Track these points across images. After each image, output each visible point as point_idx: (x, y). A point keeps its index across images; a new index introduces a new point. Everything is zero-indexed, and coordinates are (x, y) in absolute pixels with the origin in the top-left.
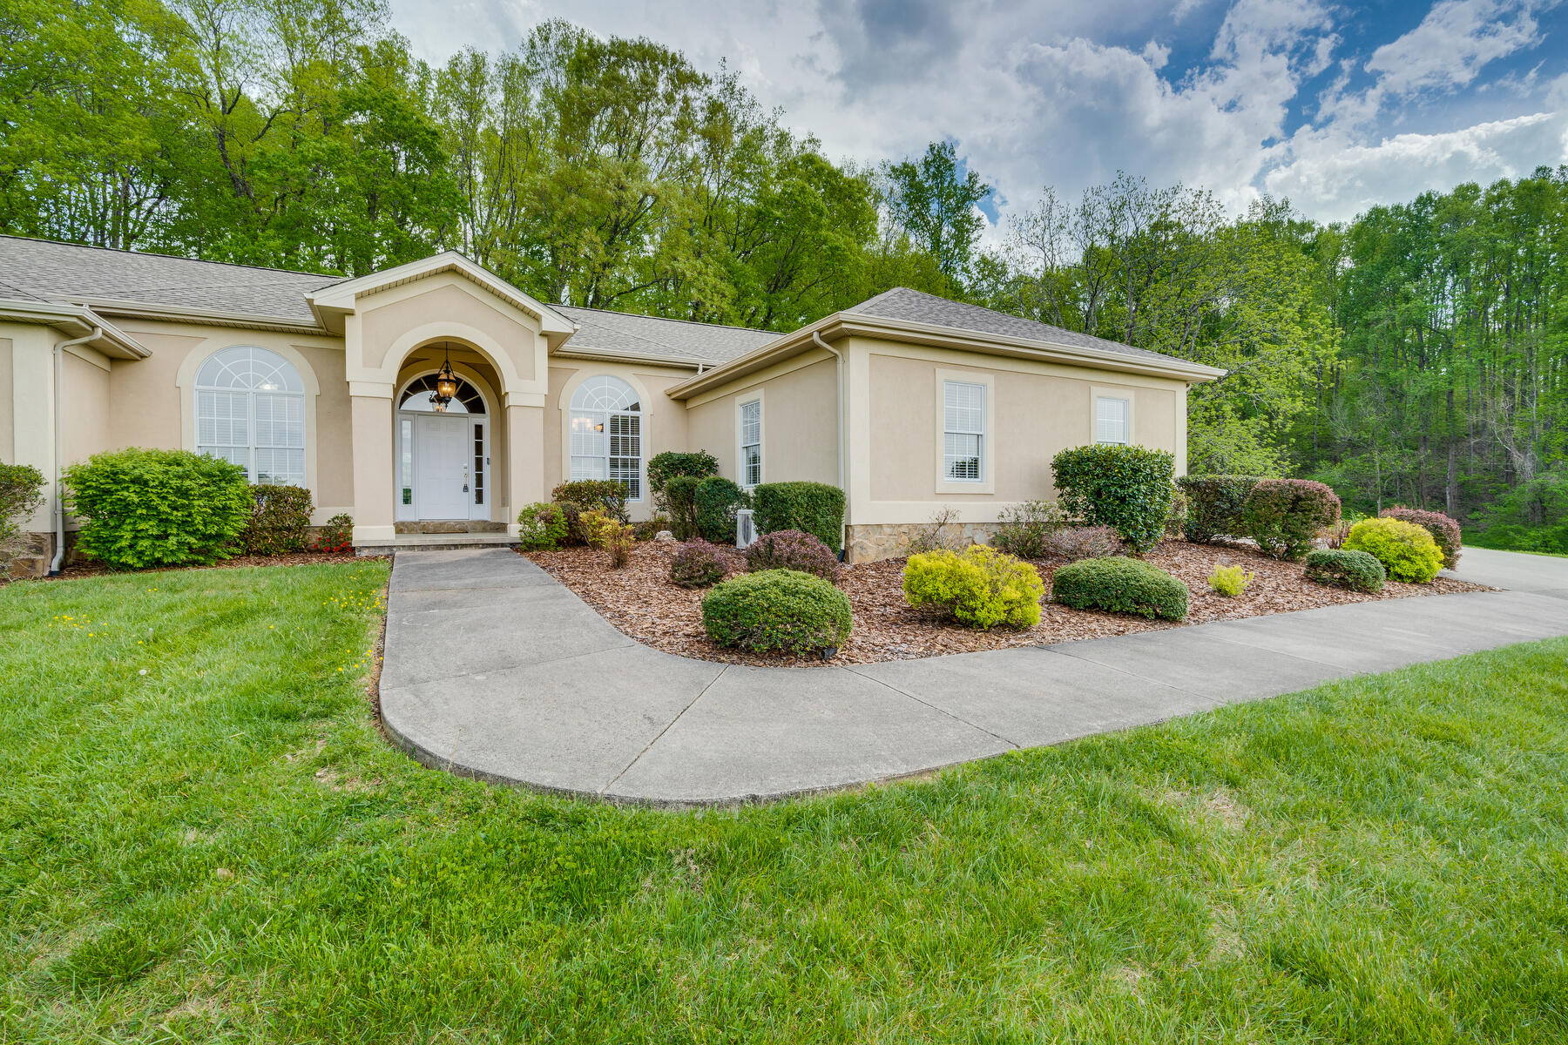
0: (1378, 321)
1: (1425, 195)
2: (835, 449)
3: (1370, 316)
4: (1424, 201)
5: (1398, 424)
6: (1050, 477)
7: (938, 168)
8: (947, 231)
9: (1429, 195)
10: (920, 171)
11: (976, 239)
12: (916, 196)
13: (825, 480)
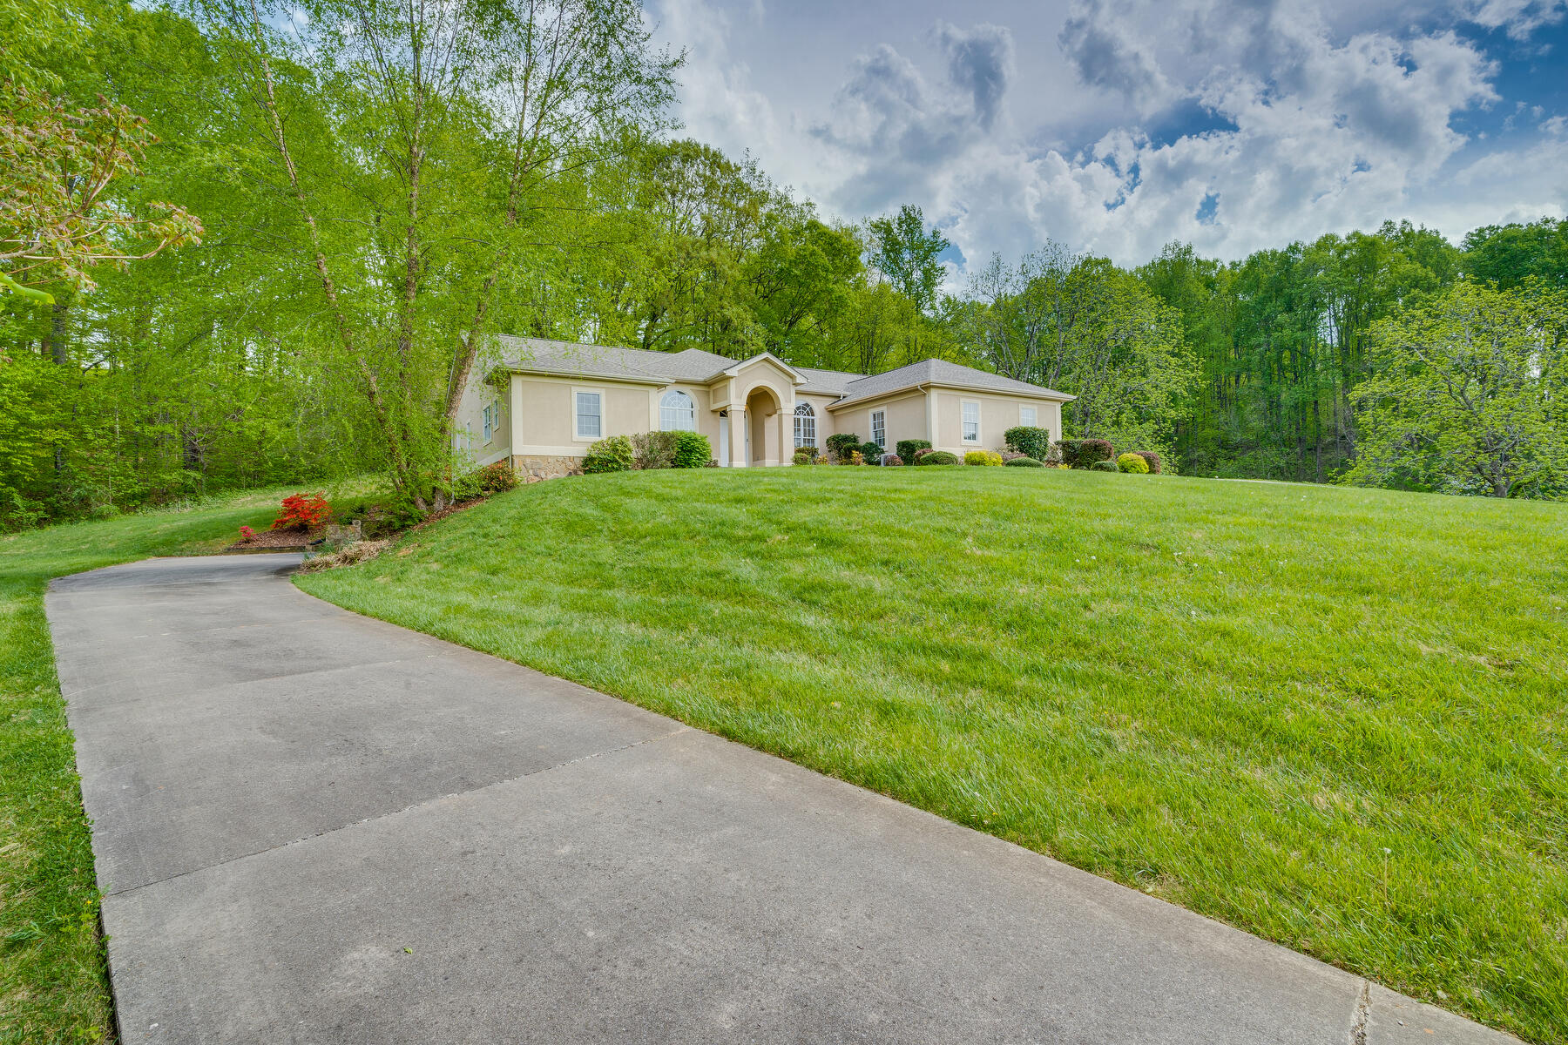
0: (1259, 346)
1: (1293, 244)
2: (925, 425)
3: (1253, 341)
4: (1294, 249)
5: (1275, 428)
6: (1004, 440)
7: (908, 226)
8: (917, 275)
9: (1297, 244)
10: (895, 226)
11: (940, 283)
12: (892, 248)
13: (923, 440)
